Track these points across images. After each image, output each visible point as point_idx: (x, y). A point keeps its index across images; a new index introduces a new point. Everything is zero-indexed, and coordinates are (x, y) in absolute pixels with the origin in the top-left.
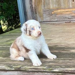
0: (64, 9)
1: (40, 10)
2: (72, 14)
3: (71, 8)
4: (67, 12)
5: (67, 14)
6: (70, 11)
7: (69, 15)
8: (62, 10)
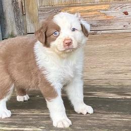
0: (83, 5)
1: (33, 9)
2: (98, 16)
3: (98, 5)
4: (88, 11)
5: (89, 17)
6: (94, 11)
7: (94, 19)
8: (78, 8)
